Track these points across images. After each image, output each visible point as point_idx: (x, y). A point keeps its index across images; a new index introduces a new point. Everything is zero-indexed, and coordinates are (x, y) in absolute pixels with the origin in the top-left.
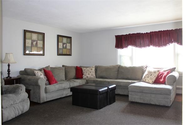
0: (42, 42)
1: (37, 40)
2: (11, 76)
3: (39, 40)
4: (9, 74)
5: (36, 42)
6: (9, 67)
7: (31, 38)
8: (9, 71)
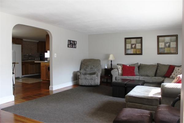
0: (140, 45)
1: (135, 43)
2: (112, 67)
3: (138, 43)
4: (111, 66)
5: (134, 45)
6: (111, 62)
7: (130, 43)
8: (111, 65)
